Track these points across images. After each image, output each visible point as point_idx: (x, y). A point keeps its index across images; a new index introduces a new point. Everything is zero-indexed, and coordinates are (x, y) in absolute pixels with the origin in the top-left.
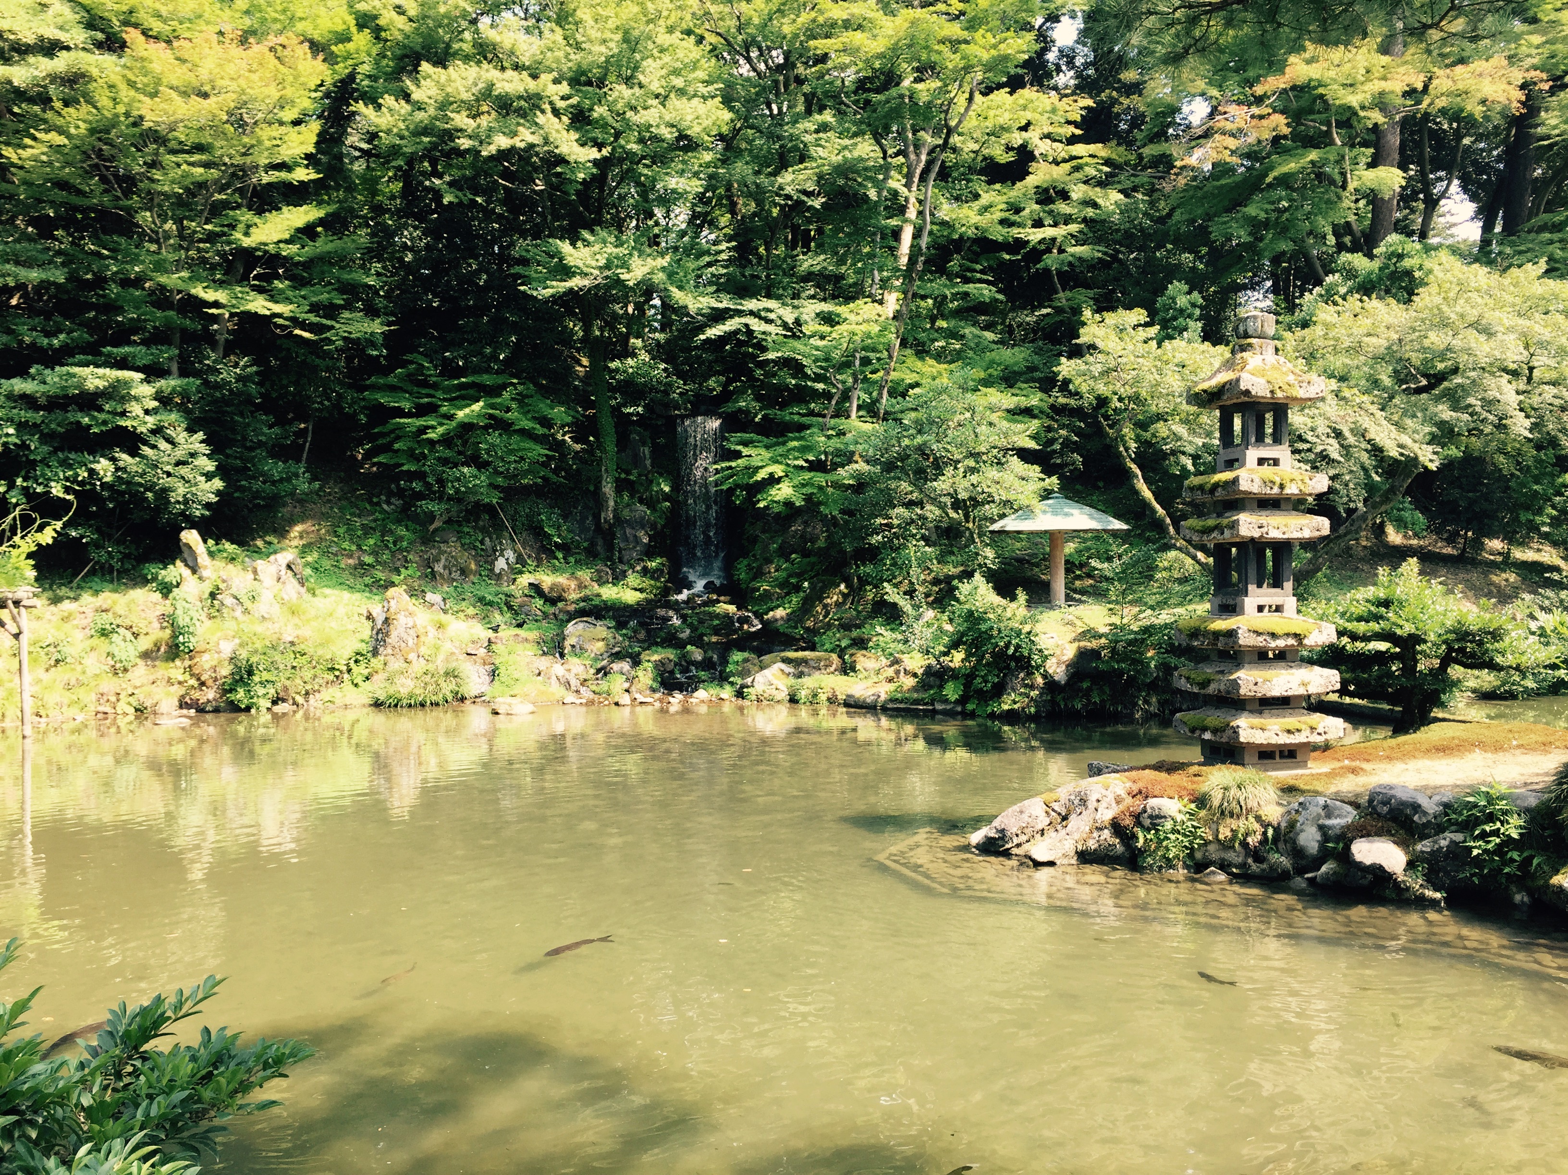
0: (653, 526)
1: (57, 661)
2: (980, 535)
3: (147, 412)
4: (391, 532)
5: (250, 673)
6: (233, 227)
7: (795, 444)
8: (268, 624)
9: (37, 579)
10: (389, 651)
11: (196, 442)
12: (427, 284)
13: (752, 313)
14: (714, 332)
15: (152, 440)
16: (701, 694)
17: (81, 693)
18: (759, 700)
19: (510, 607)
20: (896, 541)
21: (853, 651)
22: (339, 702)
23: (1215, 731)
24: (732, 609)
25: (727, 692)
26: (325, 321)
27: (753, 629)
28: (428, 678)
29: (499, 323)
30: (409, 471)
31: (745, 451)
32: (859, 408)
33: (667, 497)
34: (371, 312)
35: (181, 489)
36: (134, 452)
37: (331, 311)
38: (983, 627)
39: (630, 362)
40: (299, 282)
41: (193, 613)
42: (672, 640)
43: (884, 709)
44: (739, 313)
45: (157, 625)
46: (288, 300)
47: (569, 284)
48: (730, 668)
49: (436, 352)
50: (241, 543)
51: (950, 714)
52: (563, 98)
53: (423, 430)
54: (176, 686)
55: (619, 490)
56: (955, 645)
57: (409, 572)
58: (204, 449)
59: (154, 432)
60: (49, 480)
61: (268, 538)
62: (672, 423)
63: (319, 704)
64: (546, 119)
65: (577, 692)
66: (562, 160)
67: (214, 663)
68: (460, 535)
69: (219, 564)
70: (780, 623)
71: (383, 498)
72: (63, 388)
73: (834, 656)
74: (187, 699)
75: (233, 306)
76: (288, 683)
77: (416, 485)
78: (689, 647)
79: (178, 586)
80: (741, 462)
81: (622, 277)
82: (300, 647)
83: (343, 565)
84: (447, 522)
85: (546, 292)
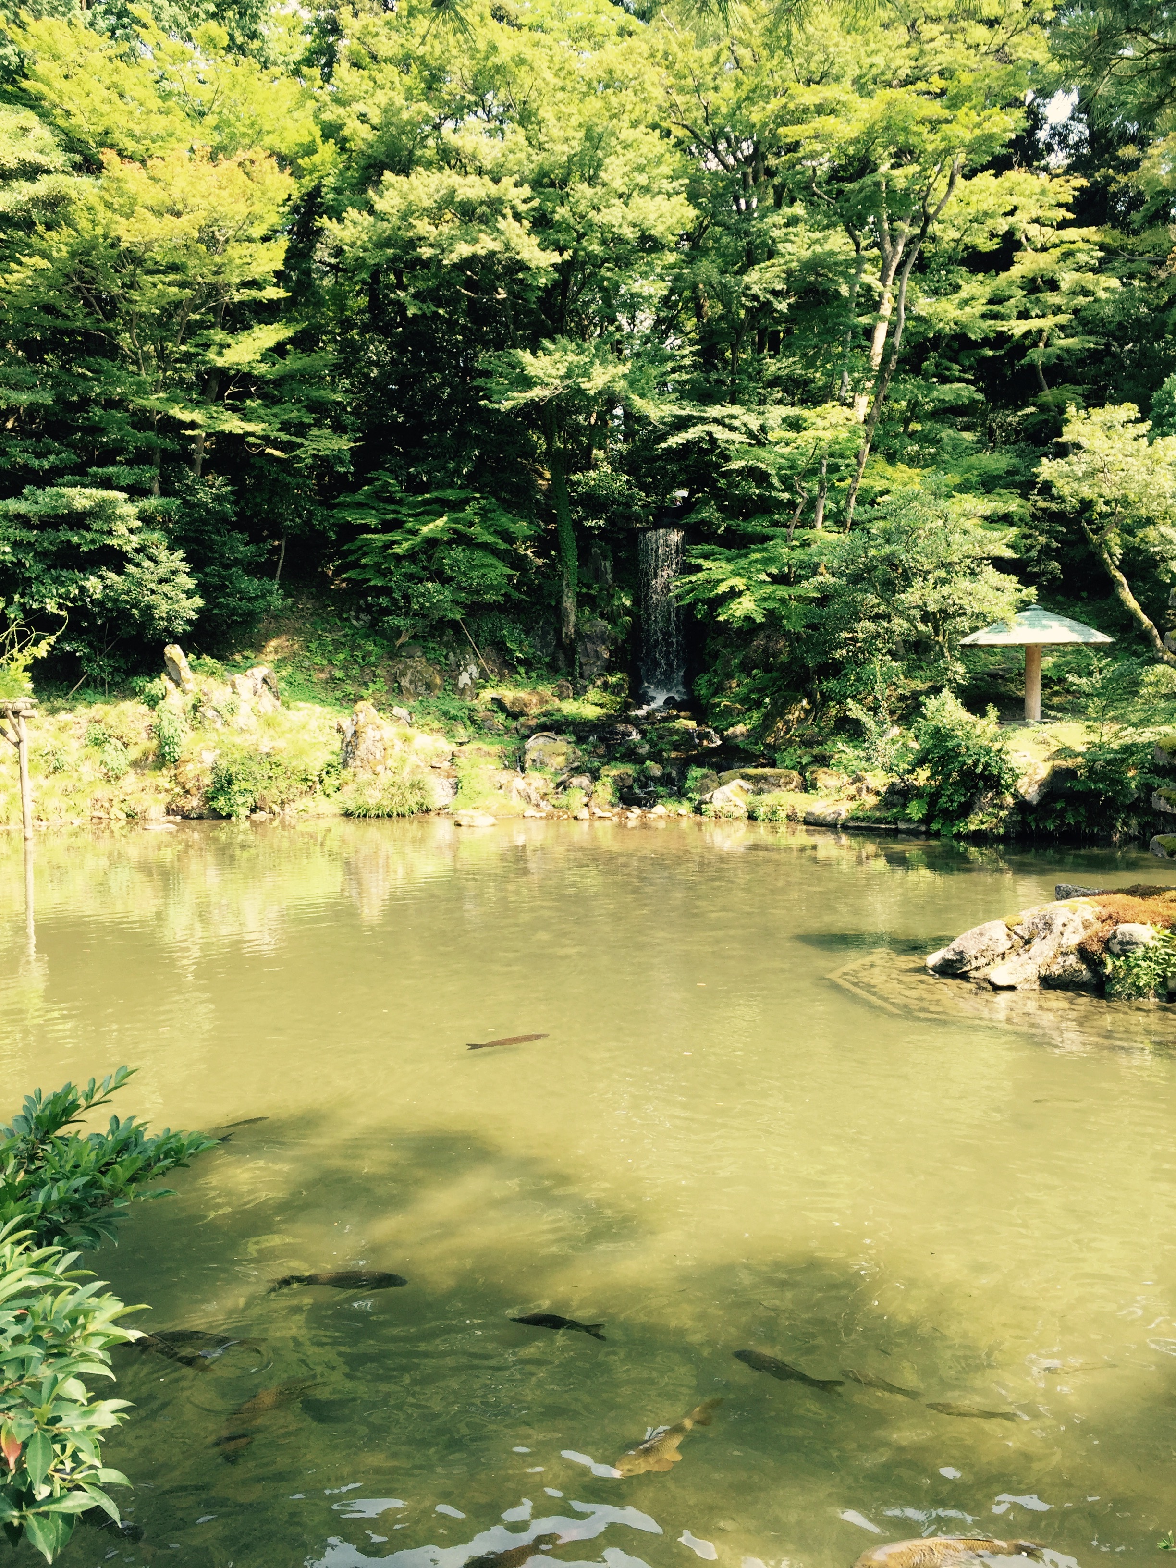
0: (614, 641)
1: (56, 769)
2: (951, 649)
4: (360, 647)
5: (230, 782)
6: (207, 346)
7: (757, 556)
8: (247, 736)
9: (35, 691)
10: (358, 763)
11: (176, 560)
12: (394, 400)
13: (716, 421)
14: (676, 440)
15: (138, 558)
16: (659, 809)
17: (77, 798)
18: (717, 817)
19: (473, 722)
20: (861, 656)
21: (814, 768)
22: (312, 811)
24: (692, 724)
25: (685, 808)
26: (294, 439)
27: (713, 745)
28: (394, 790)
29: (462, 436)
30: (375, 586)
31: (706, 564)
32: (825, 518)
33: (628, 612)
34: (339, 428)
35: (163, 608)
36: (120, 571)
37: (301, 429)
38: (950, 744)
39: (592, 474)
40: (270, 400)
41: (177, 724)
42: (631, 756)
43: (845, 827)
44: (703, 420)
45: (145, 735)
46: (260, 419)
47: (530, 395)
48: (689, 784)
49: (401, 468)
50: (220, 658)
51: (913, 834)
52: (525, 201)
53: (389, 545)
54: (164, 794)
55: (580, 605)
56: (921, 762)
57: (377, 686)
58: (184, 567)
59: (137, 551)
60: (44, 596)
61: (246, 653)
62: (633, 536)
63: (295, 812)
64: (507, 225)
65: (537, 805)
66: (522, 266)
67: (197, 772)
68: (425, 650)
69: (201, 677)
70: (741, 739)
71: (353, 613)
72: (54, 508)
73: (795, 773)
74: (174, 807)
75: (209, 426)
76: (265, 792)
77: (384, 601)
78: (648, 763)
79: (163, 698)
80: (701, 576)
81: (583, 386)
82: (276, 759)
83: (315, 678)
84: (413, 637)
85: (507, 405)
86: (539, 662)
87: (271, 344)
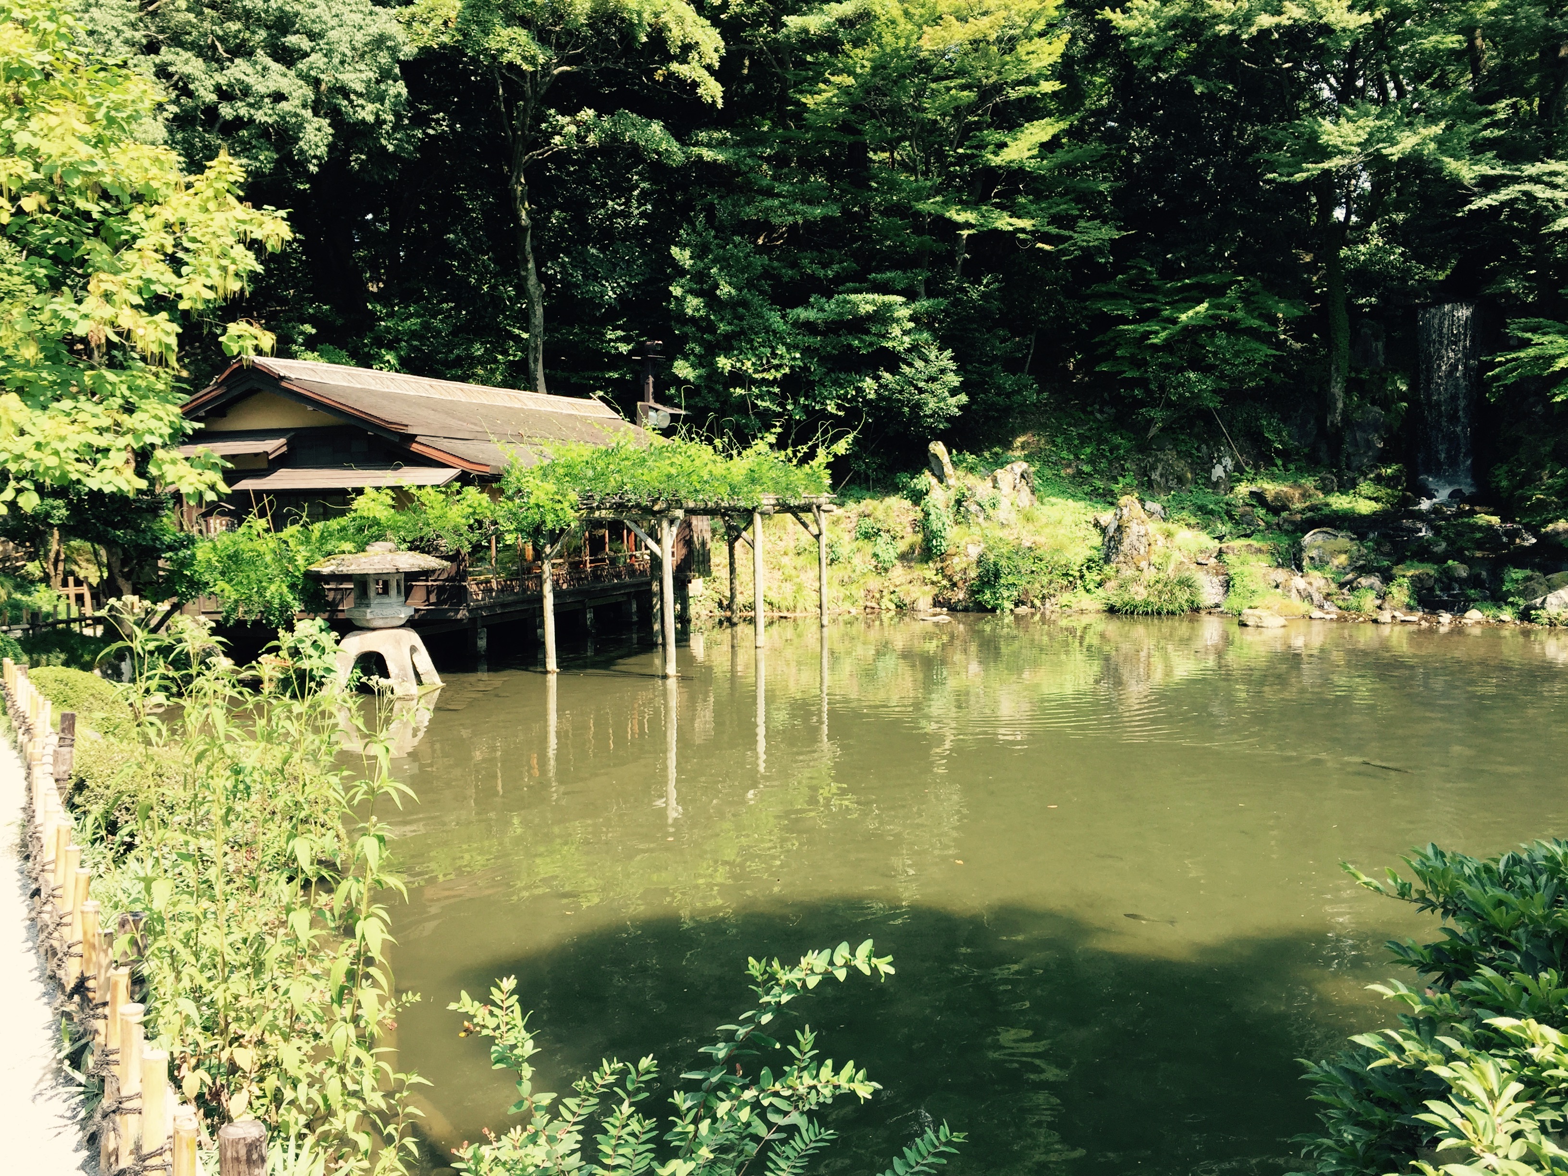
0: (1389, 429)
1: (832, 560)
3: (905, 333)
4: (1106, 441)
5: (997, 575)
6: (983, 147)
8: (1009, 530)
9: (832, 487)
10: (1122, 558)
11: (945, 359)
13: (1534, 179)
14: (1486, 202)
15: (909, 357)
16: (1474, 615)
17: (853, 589)
18: (1552, 624)
19: (1231, 517)
22: (1075, 607)
24: (1495, 520)
25: (1507, 615)
26: (1063, 232)
27: (1526, 544)
28: (1160, 586)
29: (1226, 218)
30: (1130, 378)
31: (1536, 338)
33: (1403, 396)
35: (932, 404)
36: (894, 370)
37: (1065, 221)
39: (1361, 248)
40: (1039, 196)
41: (944, 519)
42: (1423, 553)
44: (1515, 180)
45: (910, 530)
46: (1028, 214)
47: (1326, 165)
48: (1507, 586)
49: (1157, 255)
50: (977, 454)
53: (1146, 335)
54: (931, 586)
55: (1348, 392)
57: (1128, 480)
58: (952, 365)
59: (909, 351)
60: (826, 398)
61: (997, 449)
62: (1411, 313)
63: (1057, 608)
65: (1321, 607)
66: (1326, 30)
67: (964, 565)
68: (1176, 443)
69: (961, 473)
71: (1097, 406)
72: (840, 314)
74: (941, 599)
75: (981, 225)
76: (1028, 586)
77: (1138, 392)
78: (1450, 562)
79: (927, 493)
80: (1531, 352)
81: (1384, 152)
82: (1038, 553)
83: (1063, 474)
84: (1162, 430)
85: (1299, 177)
86: (1298, 453)
87: (1046, 138)
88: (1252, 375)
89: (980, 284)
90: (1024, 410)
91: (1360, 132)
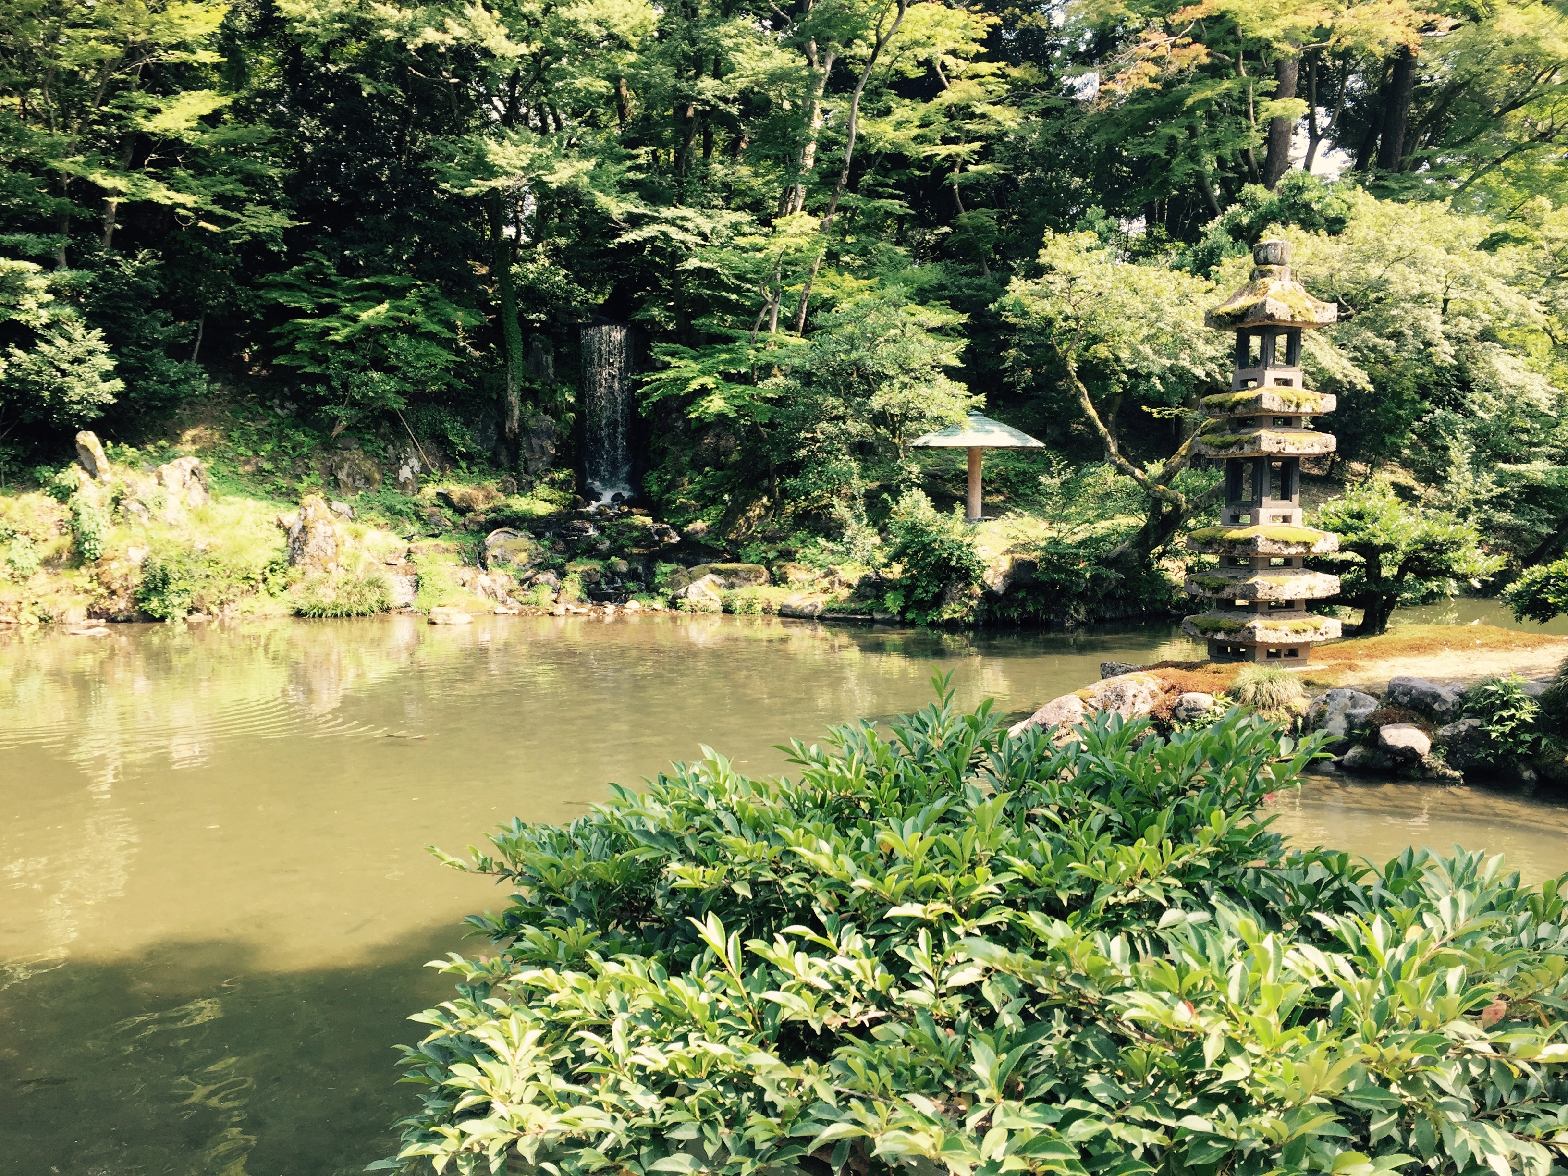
0: (560, 437)
2: (906, 450)
3: (42, 306)
4: (289, 438)
5: (165, 582)
6: (132, 109)
7: (725, 356)
8: (178, 532)
10: (307, 560)
11: (95, 339)
12: (331, 176)
13: (667, 221)
14: (629, 237)
15: (48, 334)
16: (632, 605)
18: (693, 611)
19: (419, 517)
20: (820, 456)
21: (781, 563)
22: (258, 612)
23: (1229, 632)
24: (648, 521)
25: (659, 603)
26: (229, 213)
27: (673, 541)
28: (349, 588)
29: (402, 222)
30: (310, 374)
31: (674, 362)
32: (780, 322)
33: (571, 408)
34: (273, 204)
35: (78, 390)
36: (28, 347)
37: (235, 203)
38: (926, 539)
39: (530, 266)
40: (200, 171)
41: (98, 519)
42: (591, 551)
43: (821, 618)
44: (654, 220)
45: (55, 531)
46: (188, 189)
47: (493, 183)
48: (659, 579)
49: (334, 250)
50: (138, 447)
51: (890, 623)
54: (82, 596)
55: (523, 400)
56: (896, 557)
57: (313, 479)
58: (103, 347)
59: (48, 327)
61: (162, 443)
62: (575, 332)
63: (237, 614)
64: (476, 13)
65: (504, 602)
66: (487, 53)
67: (125, 571)
68: (362, 444)
69: (118, 467)
70: (701, 535)
71: (277, 401)
73: (763, 568)
74: (97, 609)
75: (133, 194)
76: (203, 592)
77: (320, 389)
78: (613, 558)
79: (76, 489)
80: (671, 374)
81: (545, 179)
82: (214, 556)
83: (241, 470)
84: (347, 428)
85: (470, 191)
86: (481, 457)
87: (207, 111)
88: (435, 378)
89: (135, 257)
90: (192, 401)
91: (522, 156)
